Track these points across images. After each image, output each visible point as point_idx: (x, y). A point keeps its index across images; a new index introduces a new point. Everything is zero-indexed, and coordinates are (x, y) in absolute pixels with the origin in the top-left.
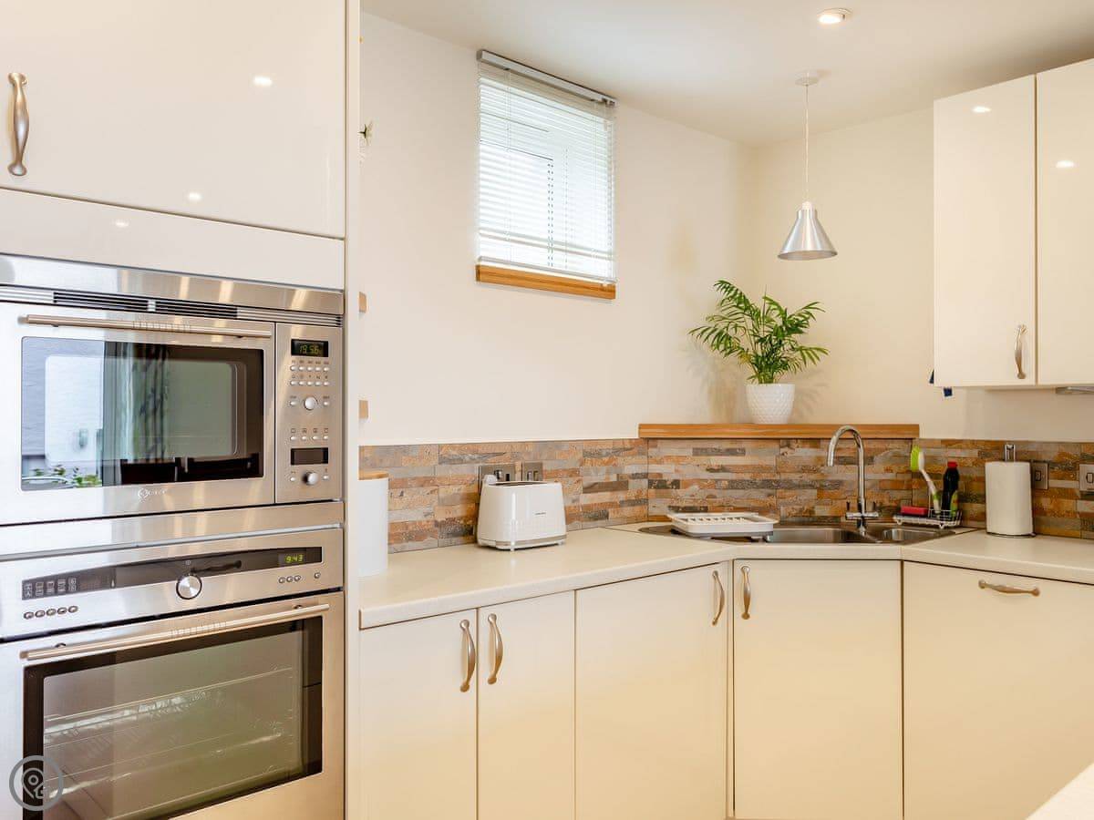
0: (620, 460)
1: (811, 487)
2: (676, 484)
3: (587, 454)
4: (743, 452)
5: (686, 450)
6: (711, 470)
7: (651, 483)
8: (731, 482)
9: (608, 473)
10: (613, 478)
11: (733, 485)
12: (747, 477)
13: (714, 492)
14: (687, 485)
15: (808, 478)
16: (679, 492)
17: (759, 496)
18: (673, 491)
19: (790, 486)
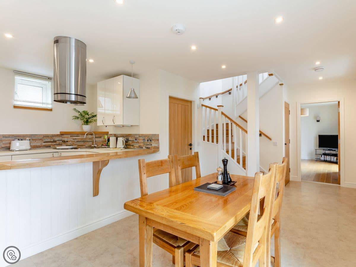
1: (91, 142)
2: (67, 141)
4: (79, 136)
5: (69, 136)
6: (73, 139)
7: (62, 141)
8: (77, 141)
11: (77, 142)
12: (80, 140)
13: (74, 143)
15: (90, 140)
17: (82, 143)
18: (67, 143)
19: (87, 142)
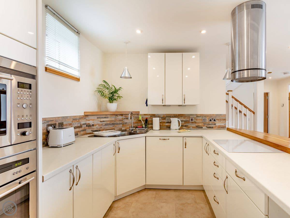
0: (80, 121)
1: (121, 124)
2: (93, 125)
3: (73, 119)
4: (108, 118)
5: (95, 117)
6: (101, 122)
7: (87, 126)
8: (105, 124)
9: (78, 124)
10: (79, 125)
11: (106, 125)
12: (109, 123)
13: (102, 126)
14: (96, 125)
15: (121, 122)
16: (94, 127)
17: (111, 127)
18: (92, 127)
19: (117, 124)
